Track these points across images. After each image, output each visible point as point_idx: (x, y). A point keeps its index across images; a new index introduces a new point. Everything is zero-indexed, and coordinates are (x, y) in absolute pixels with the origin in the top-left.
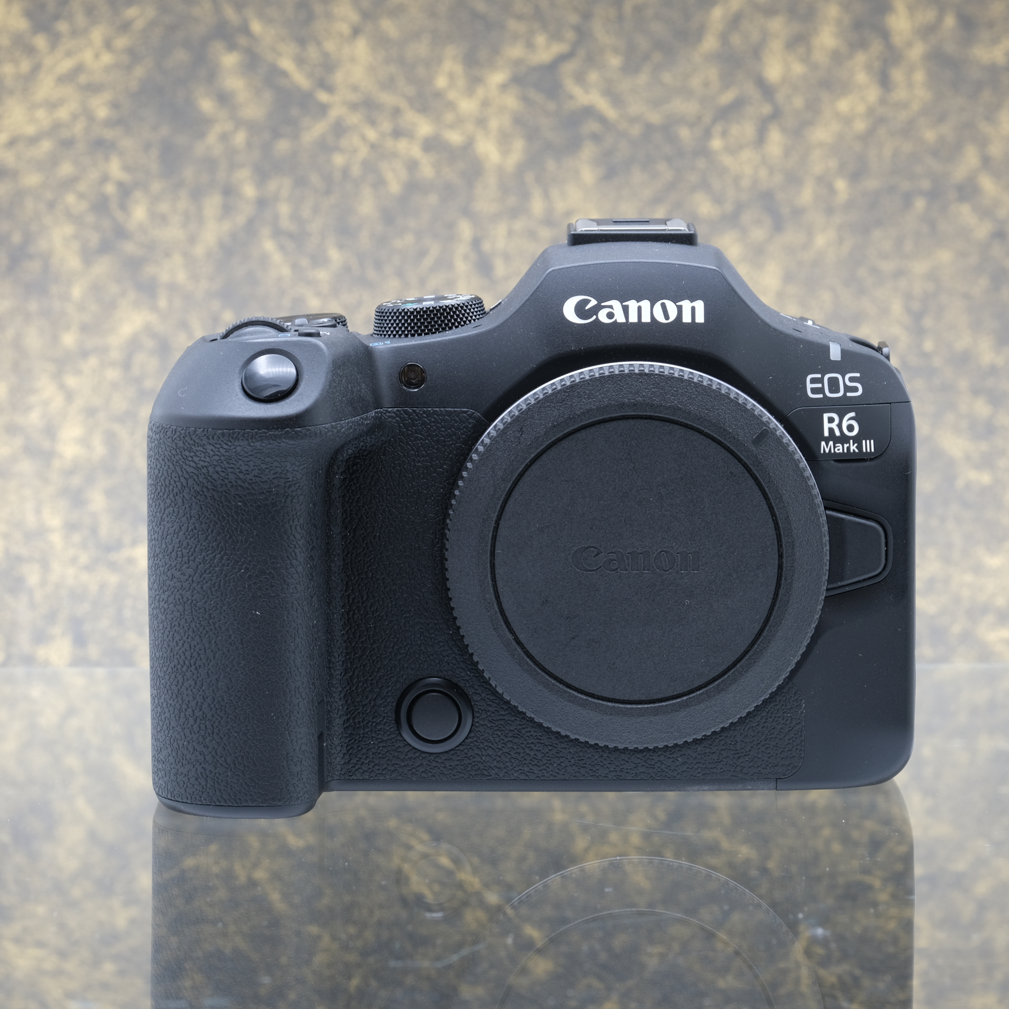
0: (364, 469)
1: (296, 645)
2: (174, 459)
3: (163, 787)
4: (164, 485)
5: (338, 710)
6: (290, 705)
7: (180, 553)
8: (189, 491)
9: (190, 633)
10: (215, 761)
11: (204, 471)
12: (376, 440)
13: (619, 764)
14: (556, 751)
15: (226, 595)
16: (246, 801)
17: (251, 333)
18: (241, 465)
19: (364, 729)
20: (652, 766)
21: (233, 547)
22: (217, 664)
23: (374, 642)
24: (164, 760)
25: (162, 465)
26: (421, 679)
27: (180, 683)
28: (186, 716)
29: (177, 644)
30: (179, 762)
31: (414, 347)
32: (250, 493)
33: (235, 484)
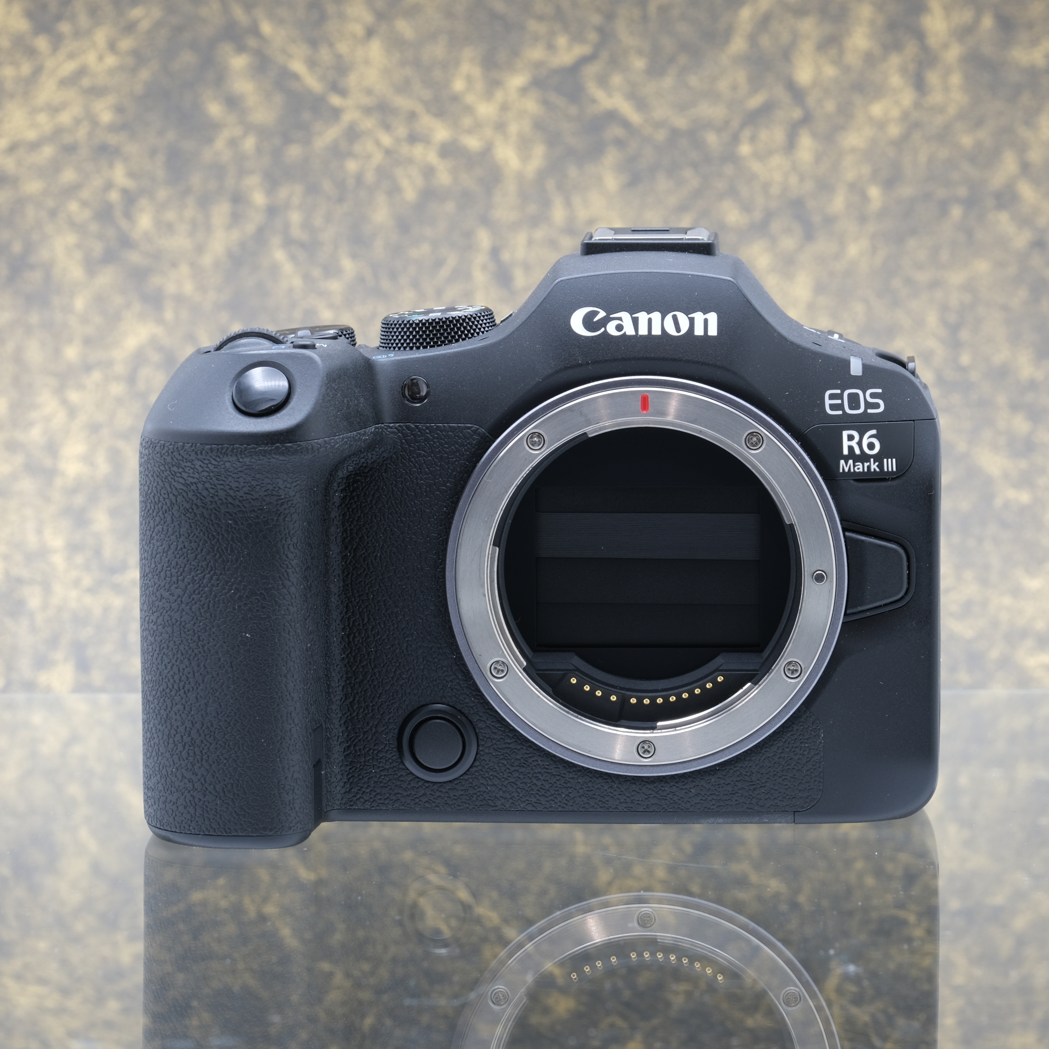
0: (365, 486)
1: (288, 669)
2: (163, 476)
3: (152, 816)
4: (154, 502)
5: (338, 737)
6: (281, 731)
7: (169, 572)
8: (178, 508)
9: (179, 655)
10: (204, 788)
11: (194, 487)
12: (378, 457)
13: (629, 795)
14: (564, 781)
15: (215, 617)
16: (236, 830)
17: (244, 345)
18: (231, 482)
19: (365, 757)
20: (664, 798)
21: (222, 566)
22: (206, 688)
23: (376, 666)
24: (153, 787)
25: (151, 481)
26: (424, 706)
27: (169, 708)
28: (174, 741)
29: (166, 668)
30: (168, 790)
31: (417, 360)
32: (240, 511)
33: (225, 501)
